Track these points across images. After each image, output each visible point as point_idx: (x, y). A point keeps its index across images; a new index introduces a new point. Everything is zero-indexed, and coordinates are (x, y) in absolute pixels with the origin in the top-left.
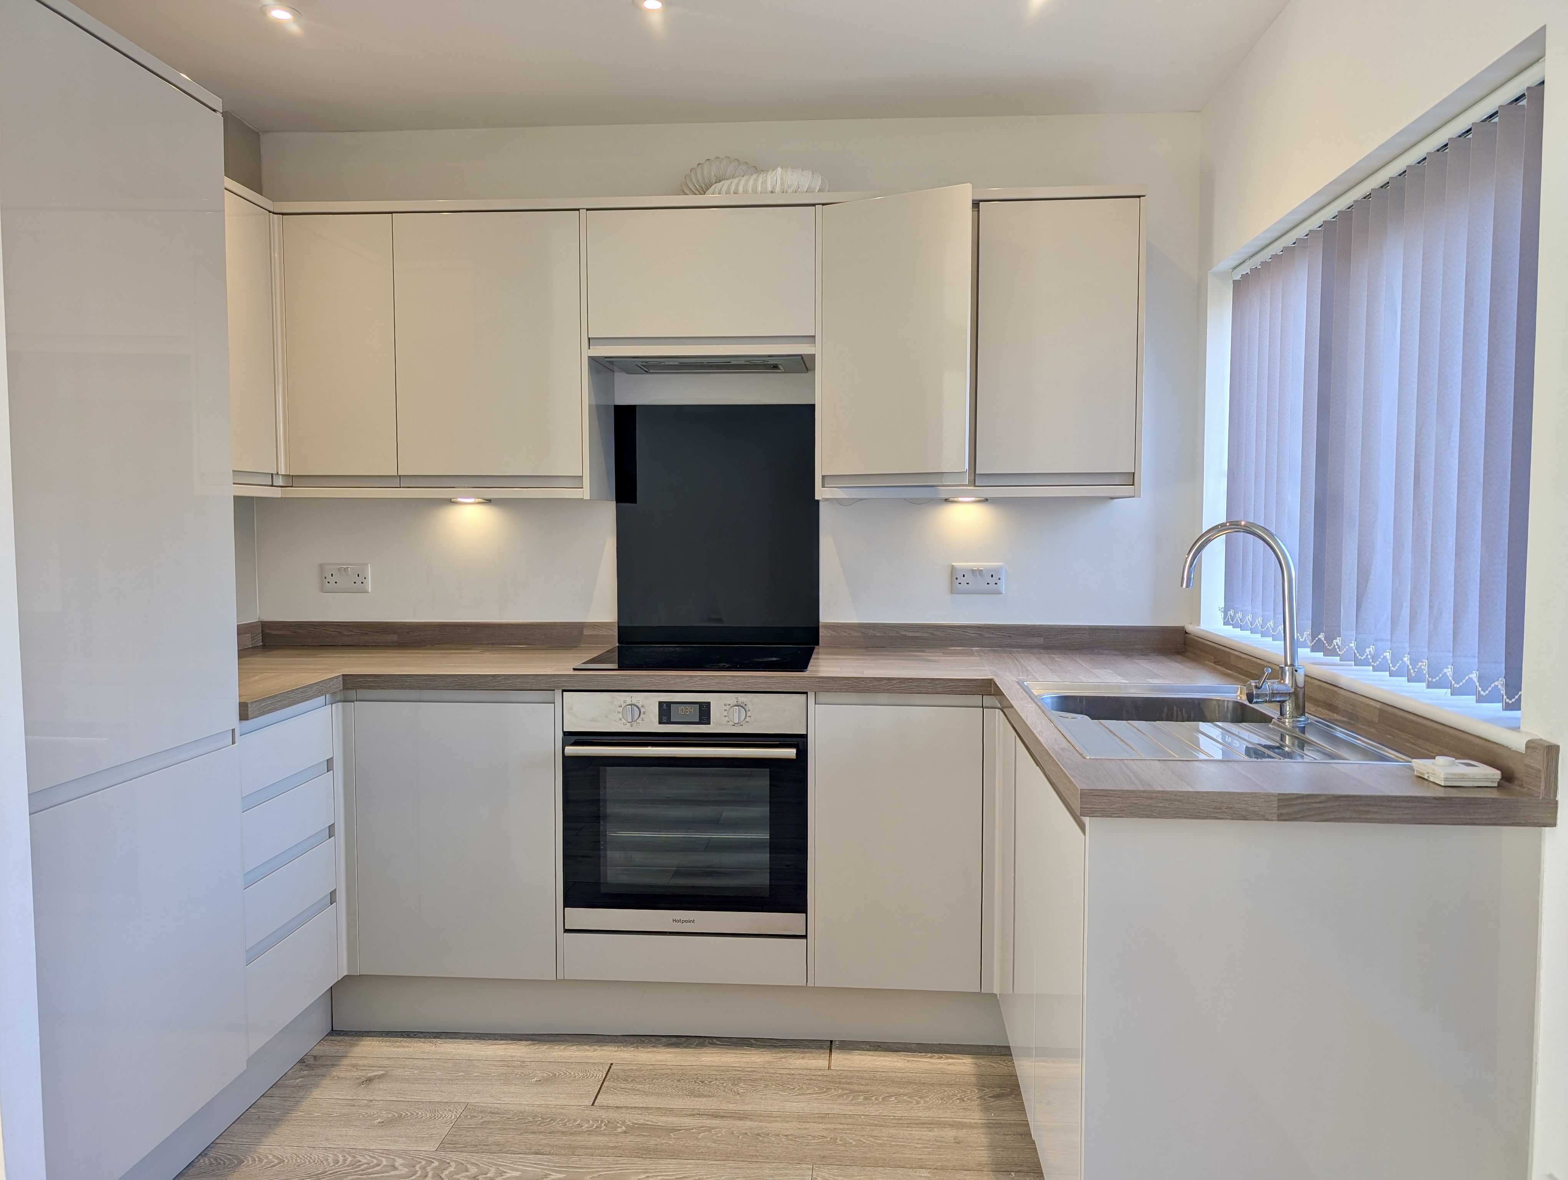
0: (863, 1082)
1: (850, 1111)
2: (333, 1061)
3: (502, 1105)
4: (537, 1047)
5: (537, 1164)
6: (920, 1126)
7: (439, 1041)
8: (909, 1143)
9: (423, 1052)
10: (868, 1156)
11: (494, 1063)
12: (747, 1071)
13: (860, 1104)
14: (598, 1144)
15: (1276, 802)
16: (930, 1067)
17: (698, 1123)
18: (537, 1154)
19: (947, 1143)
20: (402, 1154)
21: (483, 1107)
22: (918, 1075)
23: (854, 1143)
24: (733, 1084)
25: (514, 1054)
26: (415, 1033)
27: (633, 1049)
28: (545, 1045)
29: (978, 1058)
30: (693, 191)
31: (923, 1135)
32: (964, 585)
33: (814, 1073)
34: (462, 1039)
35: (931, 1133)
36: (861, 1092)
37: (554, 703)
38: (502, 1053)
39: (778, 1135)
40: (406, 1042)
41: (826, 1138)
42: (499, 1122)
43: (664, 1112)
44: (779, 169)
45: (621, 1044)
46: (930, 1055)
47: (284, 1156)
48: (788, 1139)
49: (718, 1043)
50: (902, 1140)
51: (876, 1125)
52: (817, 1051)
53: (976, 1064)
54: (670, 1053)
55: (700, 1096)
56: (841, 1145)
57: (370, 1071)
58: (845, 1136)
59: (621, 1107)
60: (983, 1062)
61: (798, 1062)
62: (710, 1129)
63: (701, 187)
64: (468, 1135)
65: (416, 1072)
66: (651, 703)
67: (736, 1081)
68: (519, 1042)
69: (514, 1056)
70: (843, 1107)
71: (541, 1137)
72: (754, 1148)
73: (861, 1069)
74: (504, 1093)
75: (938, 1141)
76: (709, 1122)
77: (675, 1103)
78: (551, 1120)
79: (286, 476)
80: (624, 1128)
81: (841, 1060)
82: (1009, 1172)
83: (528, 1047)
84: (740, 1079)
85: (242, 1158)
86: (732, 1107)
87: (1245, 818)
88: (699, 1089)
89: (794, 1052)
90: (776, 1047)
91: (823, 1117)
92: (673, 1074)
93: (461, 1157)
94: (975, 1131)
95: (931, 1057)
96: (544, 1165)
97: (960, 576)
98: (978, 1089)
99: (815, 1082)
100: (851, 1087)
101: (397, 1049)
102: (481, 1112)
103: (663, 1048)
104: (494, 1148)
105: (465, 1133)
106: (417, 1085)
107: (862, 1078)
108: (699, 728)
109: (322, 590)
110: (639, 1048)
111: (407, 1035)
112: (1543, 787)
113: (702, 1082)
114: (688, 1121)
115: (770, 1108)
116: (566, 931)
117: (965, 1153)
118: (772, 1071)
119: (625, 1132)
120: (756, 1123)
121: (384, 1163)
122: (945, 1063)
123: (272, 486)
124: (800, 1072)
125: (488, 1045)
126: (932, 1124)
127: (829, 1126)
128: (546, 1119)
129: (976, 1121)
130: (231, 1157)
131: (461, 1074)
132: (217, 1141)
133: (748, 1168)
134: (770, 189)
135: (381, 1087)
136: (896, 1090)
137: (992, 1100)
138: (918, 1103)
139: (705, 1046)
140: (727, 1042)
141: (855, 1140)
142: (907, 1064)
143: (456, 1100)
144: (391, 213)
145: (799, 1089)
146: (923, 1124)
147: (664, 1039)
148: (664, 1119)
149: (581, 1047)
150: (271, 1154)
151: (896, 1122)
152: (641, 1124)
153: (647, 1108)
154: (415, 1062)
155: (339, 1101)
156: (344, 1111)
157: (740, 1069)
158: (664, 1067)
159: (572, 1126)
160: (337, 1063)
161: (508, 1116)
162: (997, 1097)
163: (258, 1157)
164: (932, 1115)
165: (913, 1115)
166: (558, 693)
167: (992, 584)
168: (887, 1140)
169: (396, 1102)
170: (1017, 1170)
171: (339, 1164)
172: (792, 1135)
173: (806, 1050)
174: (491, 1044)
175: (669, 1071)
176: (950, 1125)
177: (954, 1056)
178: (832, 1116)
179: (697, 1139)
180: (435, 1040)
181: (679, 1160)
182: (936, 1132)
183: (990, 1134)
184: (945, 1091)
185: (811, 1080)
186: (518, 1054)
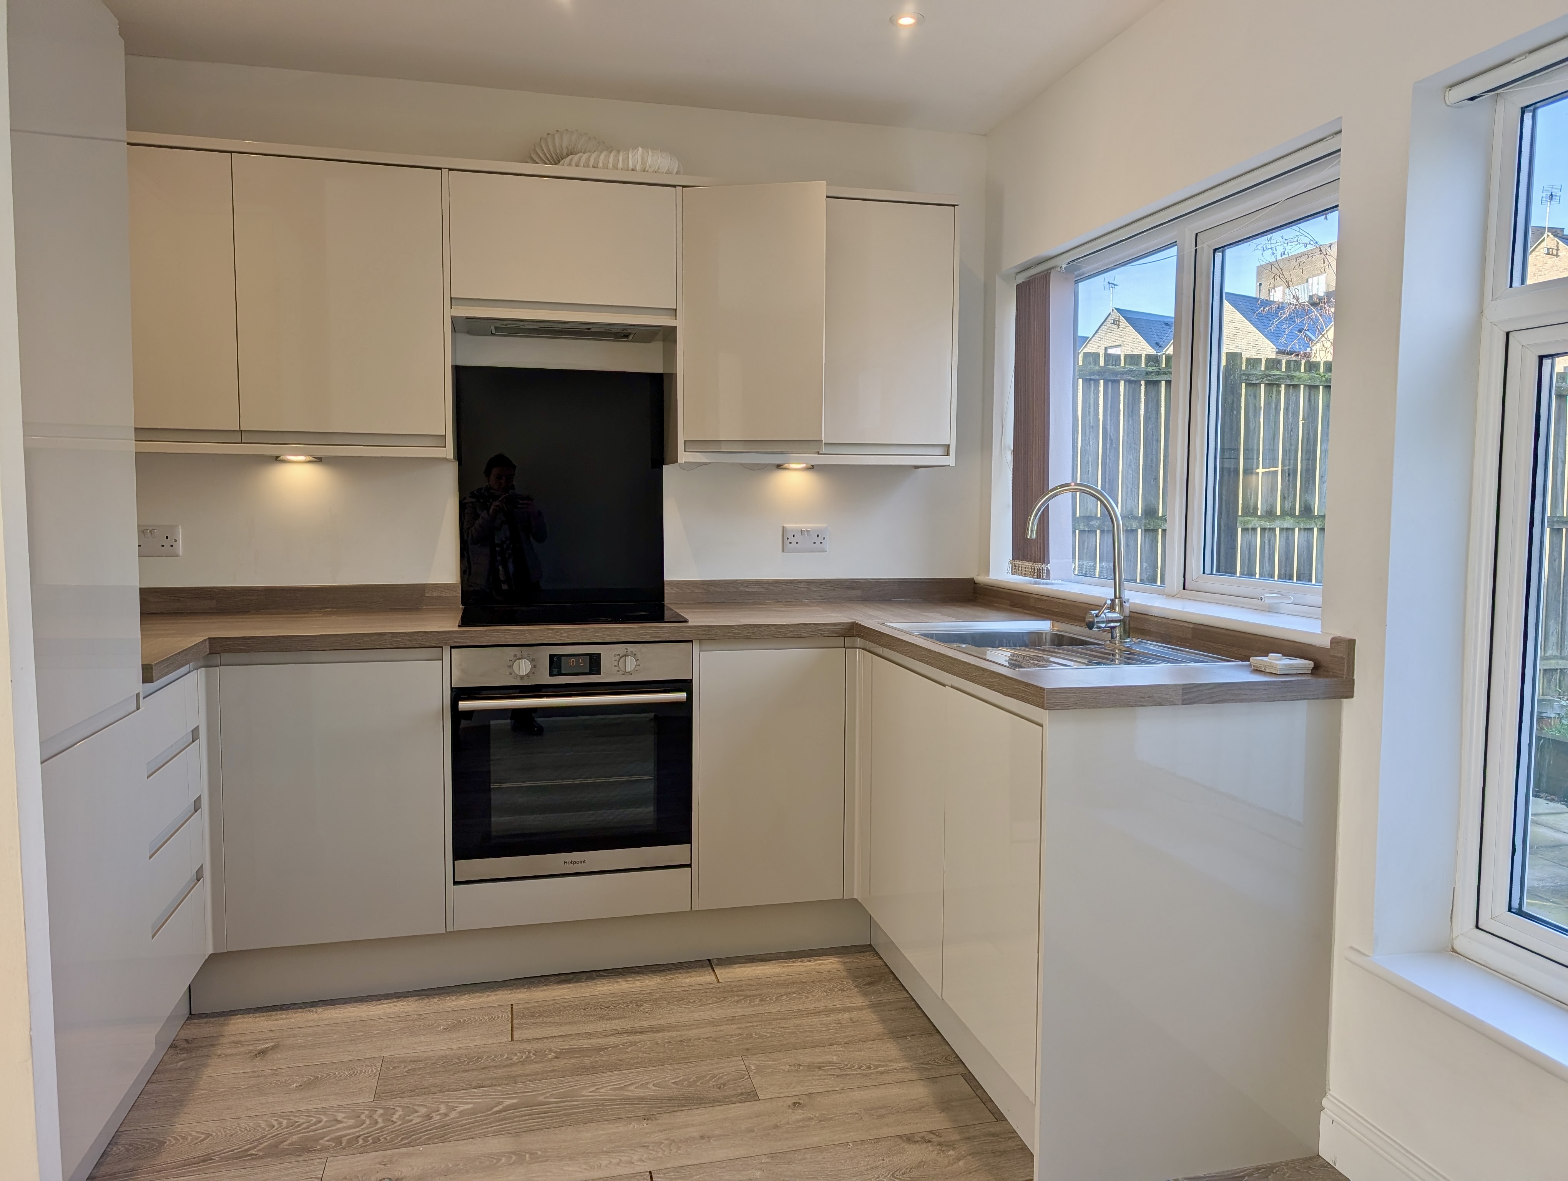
0: (753, 988)
1: (753, 1011)
2: (211, 1042)
3: (420, 1053)
4: (427, 1001)
5: (485, 1095)
6: (818, 1014)
7: (319, 1009)
8: (815, 1028)
9: (307, 1021)
10: (785, 1042)
11: (390, 1020)
12: (645, 994)
13: (758, 1005)
14: (536, 1070)
15: (1181, 691)
16: (804, 969)
17: (621, 1040)
18: (479, 1087)
19: (845, 1023)
20: (341, 1108)
21: (400, 1057)
22: (797, 976)
23: (768, 1035)
24: (637, 1005)
25: (406, 1010)
26: (288, 1006)
27: (526, 990)
28: (435, 998)
29: (841, 957)
30: (543, 160)
31: (823, 1021)
32: (794, 543)
33: (706, 987)
34: (343, 1004)
35: (828, 1018)
36: (755, 995)
37: (442, 660)
38: (392, 1010)
39: (699, 1039)
40: (282, 1014)
41: (743, 1034)
42: (425, 1068)
43: (584, 1036)
44: (640, 149)
45: (512, 988)
46: (799, 960)
47: (209, 1130)
48: (709, 1041)
49: (606, 974)
50: (807, 1027)
51: (780, 1019)
52: (700, 969)
53: (841, 962)
54: (564, 988)
55: (611, 1019)
56: (758, 1038)
57: (258, 1045)
58: (758, 1031)
59: (542, 1038)
60: (846, 959)
61: (688, 980)
62: (635, 1043)
63: (552, 157)
64: (399, 1083)
65: (309, 1039)
66: (543, 656)
67: (639, 1003)
68: (406, 999)
69: (408, 1012)
70: (746, 1010)
71: (475, 1073)
72: (682, 1052)
73: (746, 978)
74: (415, 1043)
75: (838, 1023)
76: (631, 1038)
77: (591, 1028)
78: (478, 1058)
80: (553, 1054)
81: (726, 974)
82: (905, 1037)
83: (417, 1002)
84: (641, 1000)
85: (162, 1139)
86: (646, 1023)
87: (1161, 705)
88: (607, 1013)
89: (680, 973)
90: (661, 971)
91: (732, 1020)
92: (577, 1005)
93: (405, 1101)
94: (864, 1012)
95: (802, 961)
96: (491, 1095)
97: (790, 537)
98: (852, 980)
99: (711, 994)
100: (744, 993)
101: (276, 1022)
102: (402, 1062)
103: (556, 985)
104: (433, 1089)
105: (396, 1081)
106: (318, 1050)
107: (751, 985)
108: (589, 678)
110: (532, 988)
111: (280, 1008)
112: (1345, 670)
113: (608, 1008)
114: (610, 1040)
115: (681, 1020)
116: (455, 883)
117: (864, 1028)
118: (667, 990)
119: (556, 1057)
120: (675, 1033)
121: (325, 1119)
122: (815, 965)
124: (694, 988)
125: (374, 1006)
126: (827, 1011)
127: (739, 1026)
128: (472, 1058)
129: (861, 1004)
130: (148, 1141)
131: (360, 1034)
132: (121, 1129)
133: (685, 1068)
134: (630, 166)
135: (279, 1056)
136: (784, 991)
137: (867, 987)
138: (807, 997)
139: (594, 979)
140: (614, 972)
141: (768, 1033)
142: (784, 969)
143: (368, 1056)
144: (231, 152)
145: (699, 1002)
146: (819, 1012)
147: (552, 978)
148: (586, 1041)
149: (473, 995)
150: (193, 1131)
151: (796, 1014)
152: (567, 1049)
153: (566, 1036)
154: (304, 1030)
155: (240, 1075)
156: (251, 1083)
157: (637, 993)
158: (565, 1000)
159: (502, 1060)
160: (216, 1043)
161: (433, 1062)
162: (870, 984)
163: (179, 1136)
164: (823, 1005)
165: (807, 1007)
166: (446, 650)
167: (818, 543)
168: (795, 1029)
169: (305, 1067)
170: (910, 1035)
171: (275, 1128)
172: (711, 1037)
173: (690, 970)
174: (377, 1005)
175: (571, 1003)
176: (842, 1010)
177: (821, 958)
178: (739, 1017)
179: (627, 1052)
180: (314, 1009)
181: (620, 1072)
182: (833, 1017)
183: (877, 1012)
184: (826, 986)
185: (706, 992)
186: (411, 1009)
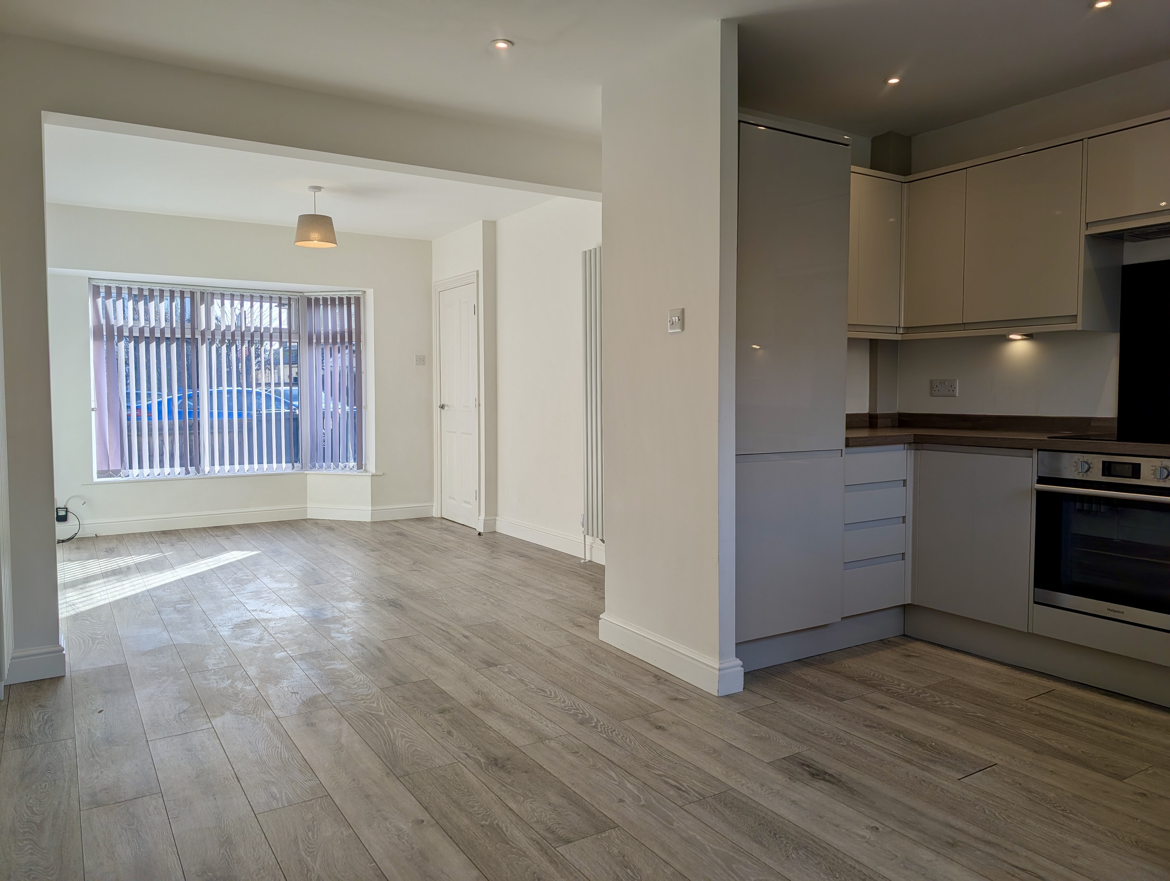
2: (896, 645)
3: (973, 684)
4: (1013, 671)
5: (972, 707)
9: (945, 655)
18: (976, 705)
20: (906, 683)
21: (961, 681)
25: (996, 669)
26: (946, 647)
27: (1075, 688)
28: (1019, 672)
37: (1032, 457)
38: (990, 667)
40: (939, 649)
42: (965, 689)
43: (1070, 715)
45: (1069, 685)
47: (852, 666)
54: (1100, 697)
55: (1102, 718)
57: (913, 653)
59: (1043, 706)
62: (1094, 731)
65: (936, 660)
66: (1097, 461)
68: (1002, 666)
71: (985, 700)
74: (978, 680)
77: (1081, 715)
78: (996, 697)
79: (904, 328)
80: (1037, 713)
83: (1008, 669)
85: (834, 661)
92: (1093, 705)
93: (936, 693)
101: (931, 649)
102: (959, 683)
103: (1098, 694)
104: (955, 696)
105: (944, 686)
106: (932, 664)
108: (1132, 481)
109: (932, 395)
110: (1081, 689)
111: (941, 646)
113: (1110, 714)
116: (1035, 602)
121: (896, 683)
123: (896, 333)
128: (993, 696)
130: (831, 660)
131: (960, 667)
132: (827, 653)
135: (914, 660)
139: (1130, 701)
143: (949, 675)
144: (966, 168)
149: (1040, 678)
150: (847, 664)
152: (1050, 715)
154: (939, 656)
155: (889, 658)
156: (889, 662)
160: (898, 646)
161: (973, 689)
163: (841, 663)
166: (1035, 452)
169: (917, 666)
171: (874, 676)
181: (1060, 734)
